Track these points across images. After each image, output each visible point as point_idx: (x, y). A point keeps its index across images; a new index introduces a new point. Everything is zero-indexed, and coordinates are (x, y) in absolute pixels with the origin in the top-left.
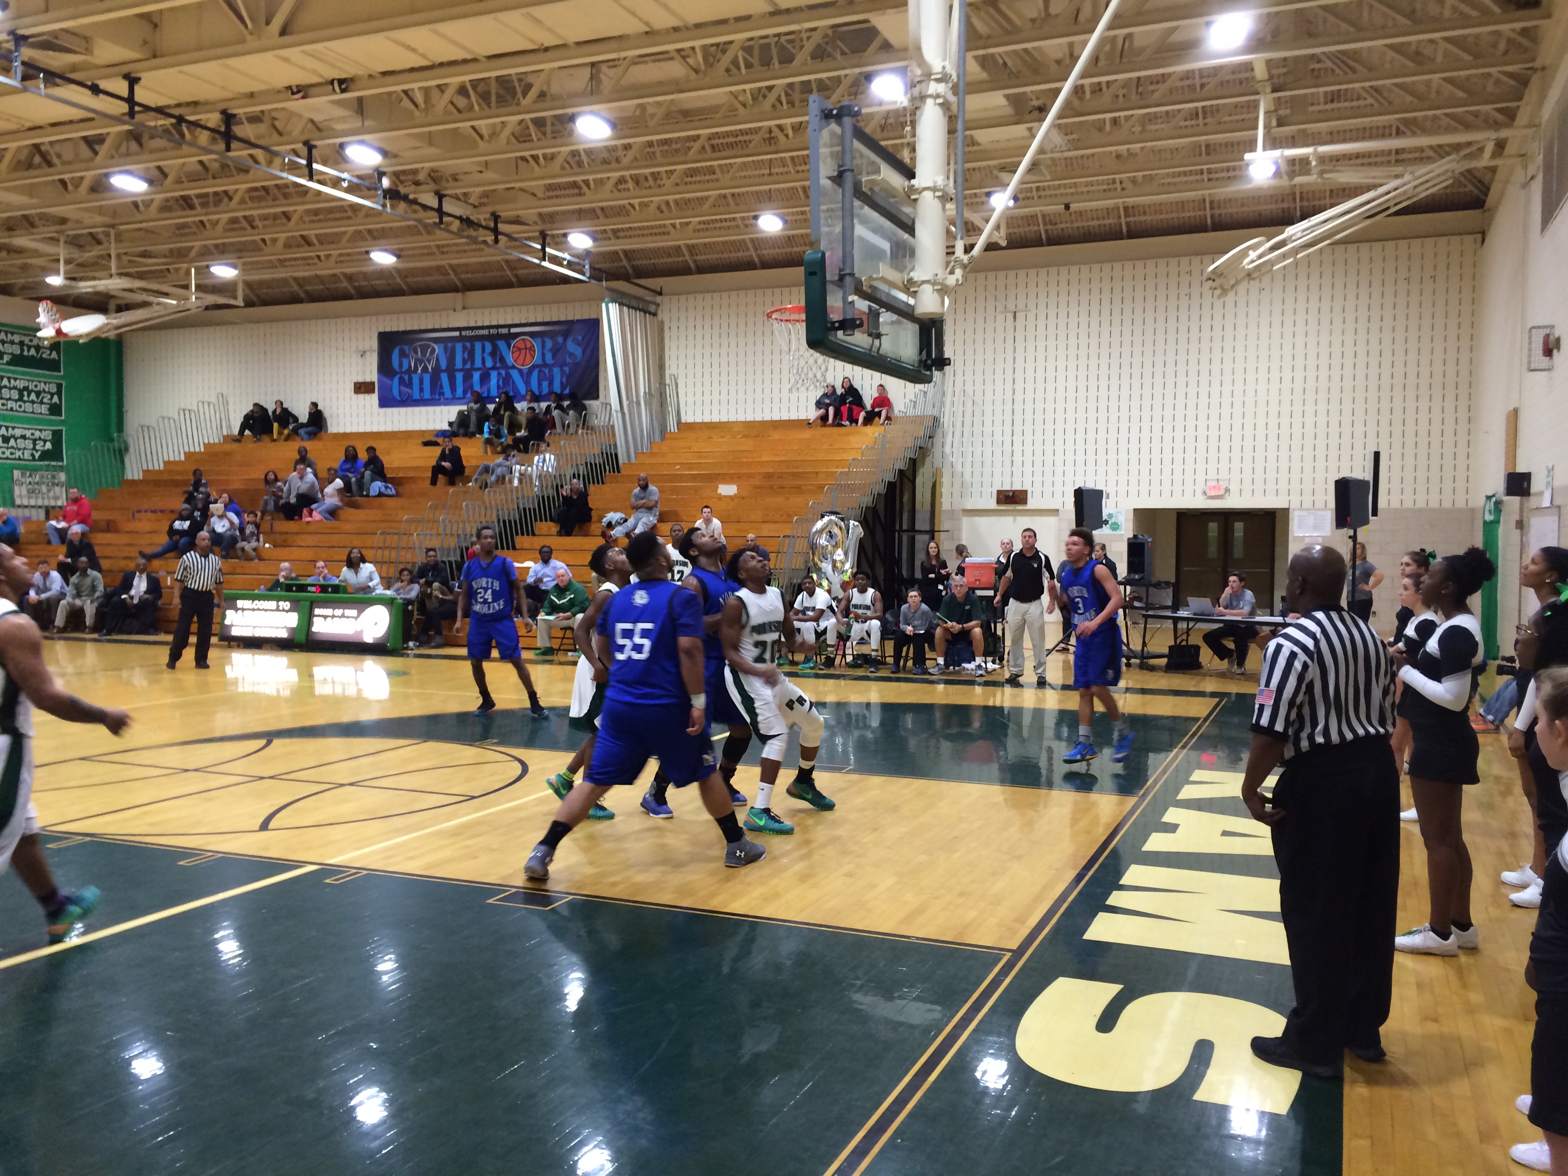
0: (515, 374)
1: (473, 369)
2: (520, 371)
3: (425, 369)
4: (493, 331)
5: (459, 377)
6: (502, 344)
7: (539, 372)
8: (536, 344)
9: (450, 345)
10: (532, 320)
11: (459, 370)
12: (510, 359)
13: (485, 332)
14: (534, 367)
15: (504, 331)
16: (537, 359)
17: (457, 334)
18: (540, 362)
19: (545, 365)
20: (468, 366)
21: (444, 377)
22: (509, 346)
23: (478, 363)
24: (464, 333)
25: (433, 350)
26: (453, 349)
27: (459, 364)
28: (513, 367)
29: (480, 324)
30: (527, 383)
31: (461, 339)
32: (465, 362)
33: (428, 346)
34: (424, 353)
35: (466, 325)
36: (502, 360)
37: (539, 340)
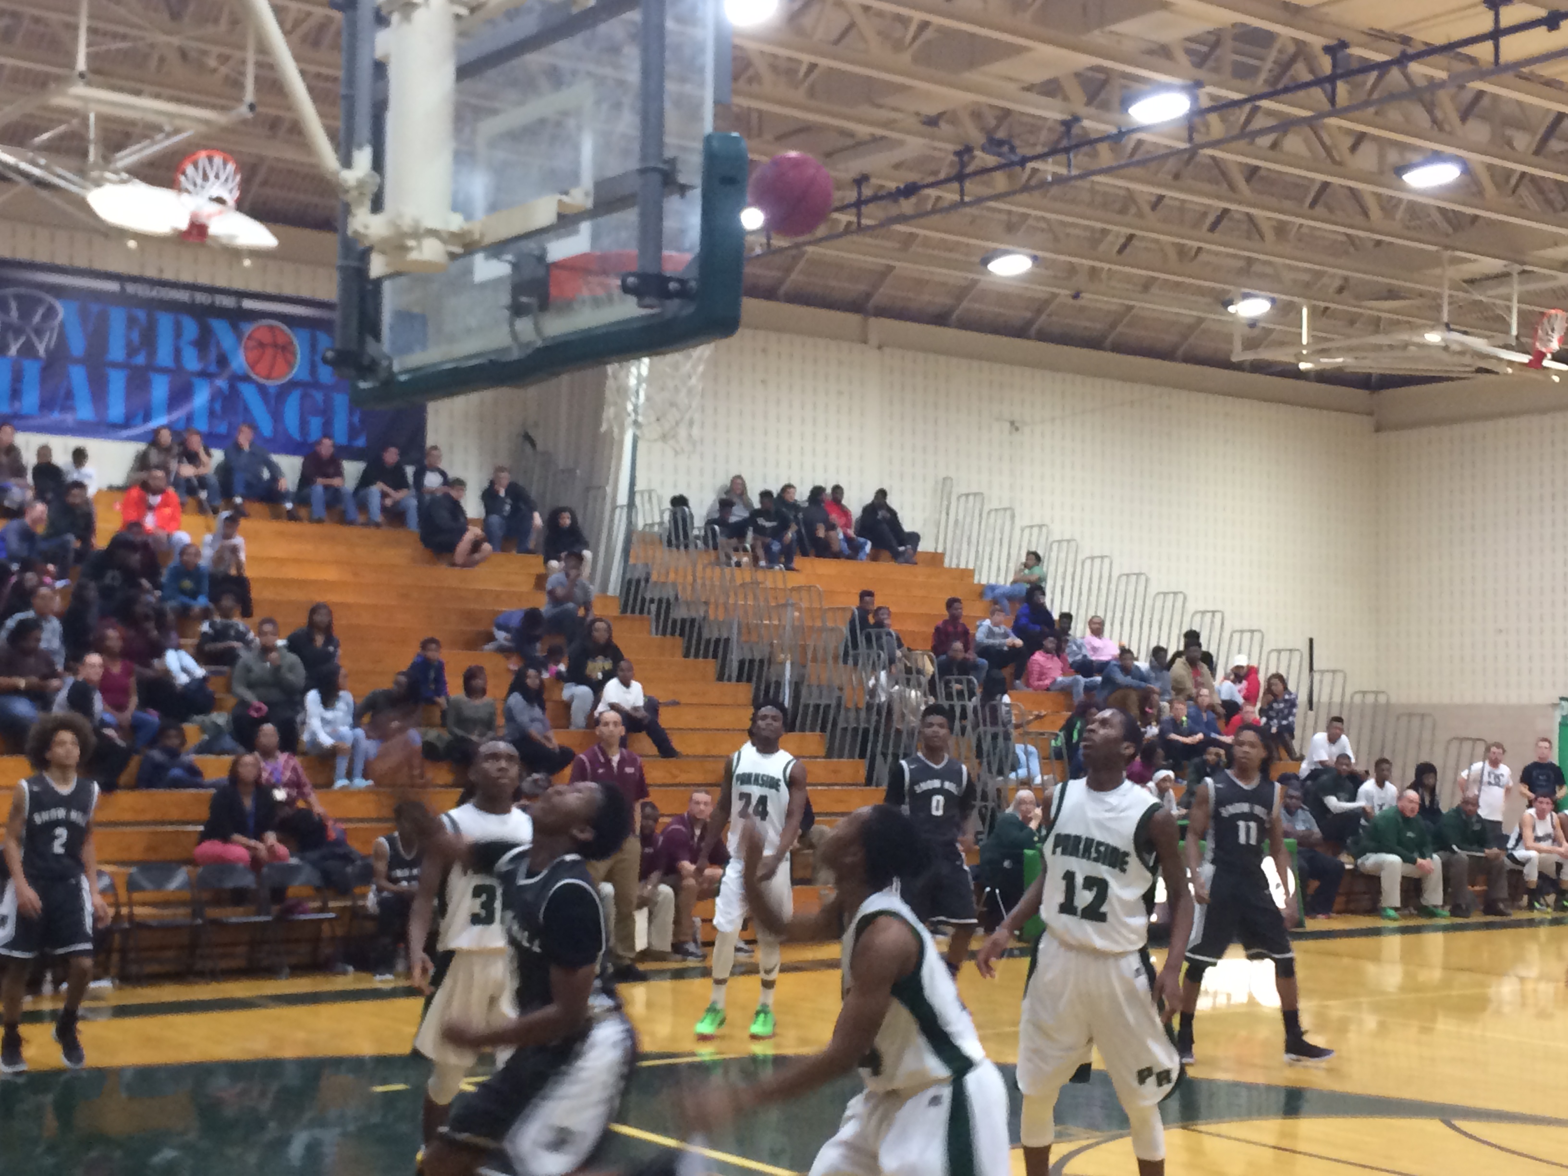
0: (249, 392)
1: (151, 367)
2: (262, 390)
3: (28, 350)
4: (201, 298)
5: (117, 381)
6: (221, 328)
7: (303, 397)
8: (298, 341)
9: (95, 308)
10: (288, 290)
11: (115, 365)
12: (239, 361)
13: (183, 296)
14: (293, 384)
15: (228, 302)
16: (298, 370)
17: (113, 286)
18: (305, 376)
19: (315, 384)
20: (140, 359)
21: (78, 376)
22: (239, 335)
23: (164, 356)
24: (131, 288)
25: (50, 312)
26: (103, 319)
27: (117, 351)
28: (246, 378)
29: (169, 275)
30: (277, 416)
31: (122, 299)
32: (131, 351)
33: (39, 301)
34: (26, 313)
35: (135, 271)
36: (223, 361)
37: (305, 334)
